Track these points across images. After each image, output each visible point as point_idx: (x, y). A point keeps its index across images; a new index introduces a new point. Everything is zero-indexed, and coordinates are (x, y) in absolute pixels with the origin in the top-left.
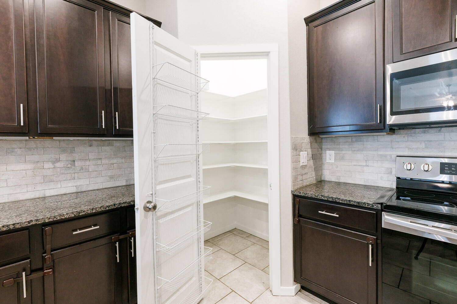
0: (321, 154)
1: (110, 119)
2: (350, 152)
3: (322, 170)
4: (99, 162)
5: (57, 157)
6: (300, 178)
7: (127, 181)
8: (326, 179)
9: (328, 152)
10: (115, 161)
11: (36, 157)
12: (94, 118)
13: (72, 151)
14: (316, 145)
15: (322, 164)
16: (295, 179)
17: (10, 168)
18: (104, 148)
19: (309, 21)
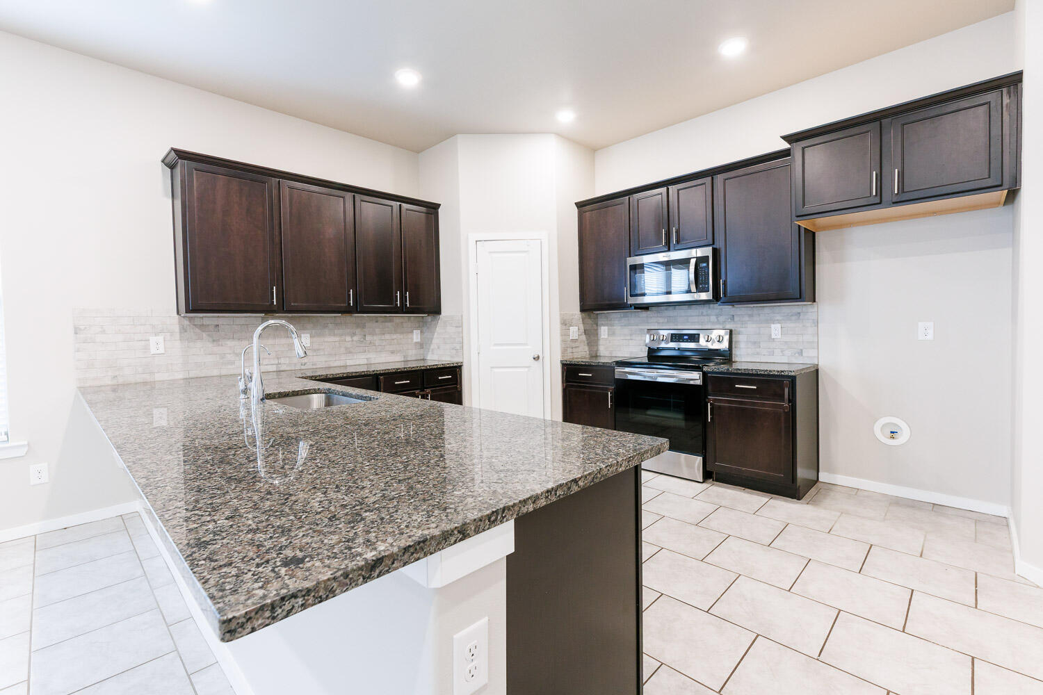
0: (597, 330)
1: (403, 300)
2: (619, 327)
3: (597, 345)
4: (383, 337)
5: (354, 331)
6: (569, 350)
7: (404, 357)
8: (601, 355)
9: (602, 327)
10: (395, 336)
11: (341, 331)
12: (391, 299)
13: (364, 327)
14: (590, 321)
15: (598, 340)
16: (564, 351)
17: (326, 339)
18: (387, 324)
19: (580, 205)
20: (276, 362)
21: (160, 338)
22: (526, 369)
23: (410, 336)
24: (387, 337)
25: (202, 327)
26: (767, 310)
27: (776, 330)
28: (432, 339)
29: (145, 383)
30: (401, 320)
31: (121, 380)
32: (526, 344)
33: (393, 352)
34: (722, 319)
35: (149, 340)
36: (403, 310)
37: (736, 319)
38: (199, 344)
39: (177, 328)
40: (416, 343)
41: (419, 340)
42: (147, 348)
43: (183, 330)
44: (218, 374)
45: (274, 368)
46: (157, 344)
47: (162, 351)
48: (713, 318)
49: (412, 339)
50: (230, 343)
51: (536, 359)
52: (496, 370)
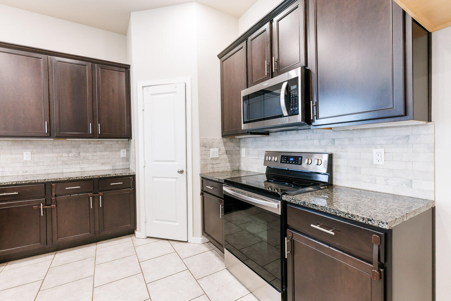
2: (252, 149)
3: (240, 162)
4: (95, 154)
5: (70, 150)
6: (209, 166)
7: (113, 167)
8: (242, 169)
9: (242, 149)
10: (105, 153)
13: (79, 147)
14: (232, 144)
15: (240, 158)
17: (45, 155)
22: (175, 180)
23: (118, 153)
24: (98, 153)
26: (368, 133)
27: (379, 155)
28: (131, 155)
30: (111, 143)
32: (174, 161)
33: (103, 164)
34: (323, 143)
37: (337, 142)
40: (123, 158)
41: (125, 156)
49: (119, 155)
51: (182, 172)
52: (155, 179)
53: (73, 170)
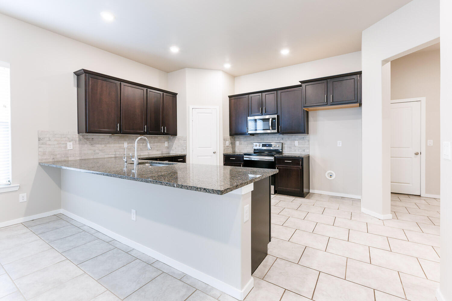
0: (235, 142)
1: (164, 130)
2: (243, 142)
3: (235, 148)
4: (154, 144)
5: (143, 141)
6: (226, 150)
7: (162, 152)
8: (237, 151)
9: (237, 142)
10: (158, 144)
12: (159, 129)
14: (233, 139)
15: (235, 146)
16: (224, 150)
18: (156, 139)
19: (230, 97)
20: (114, 153)
21: (71, 143)
22: (210, 157)
24: (156, 144)
25: (87, 139)
26: (294, 136)
27: (296, 143)
28: (173, 145)
29: (65, 161)
30: (161, 138)
31: (56, 160)
32: (210, 147)
33: (157, 150)
34: (279, 139)
35: (67, 144)
36: (164, 134)
37: (284, 139)
38: (86, 146)
39: (77, 139)
41: (167, 146)
42: (66, 147)
43: (80, 140)
44: (93, 158)
45: (113, 156)
46: (70, 146)
47: (72, 148)
48: (276, 139)
49: (165, 145)
50: (97, 146)
51: (214, 153)
52: (199, 157)
53: (145, 154)
